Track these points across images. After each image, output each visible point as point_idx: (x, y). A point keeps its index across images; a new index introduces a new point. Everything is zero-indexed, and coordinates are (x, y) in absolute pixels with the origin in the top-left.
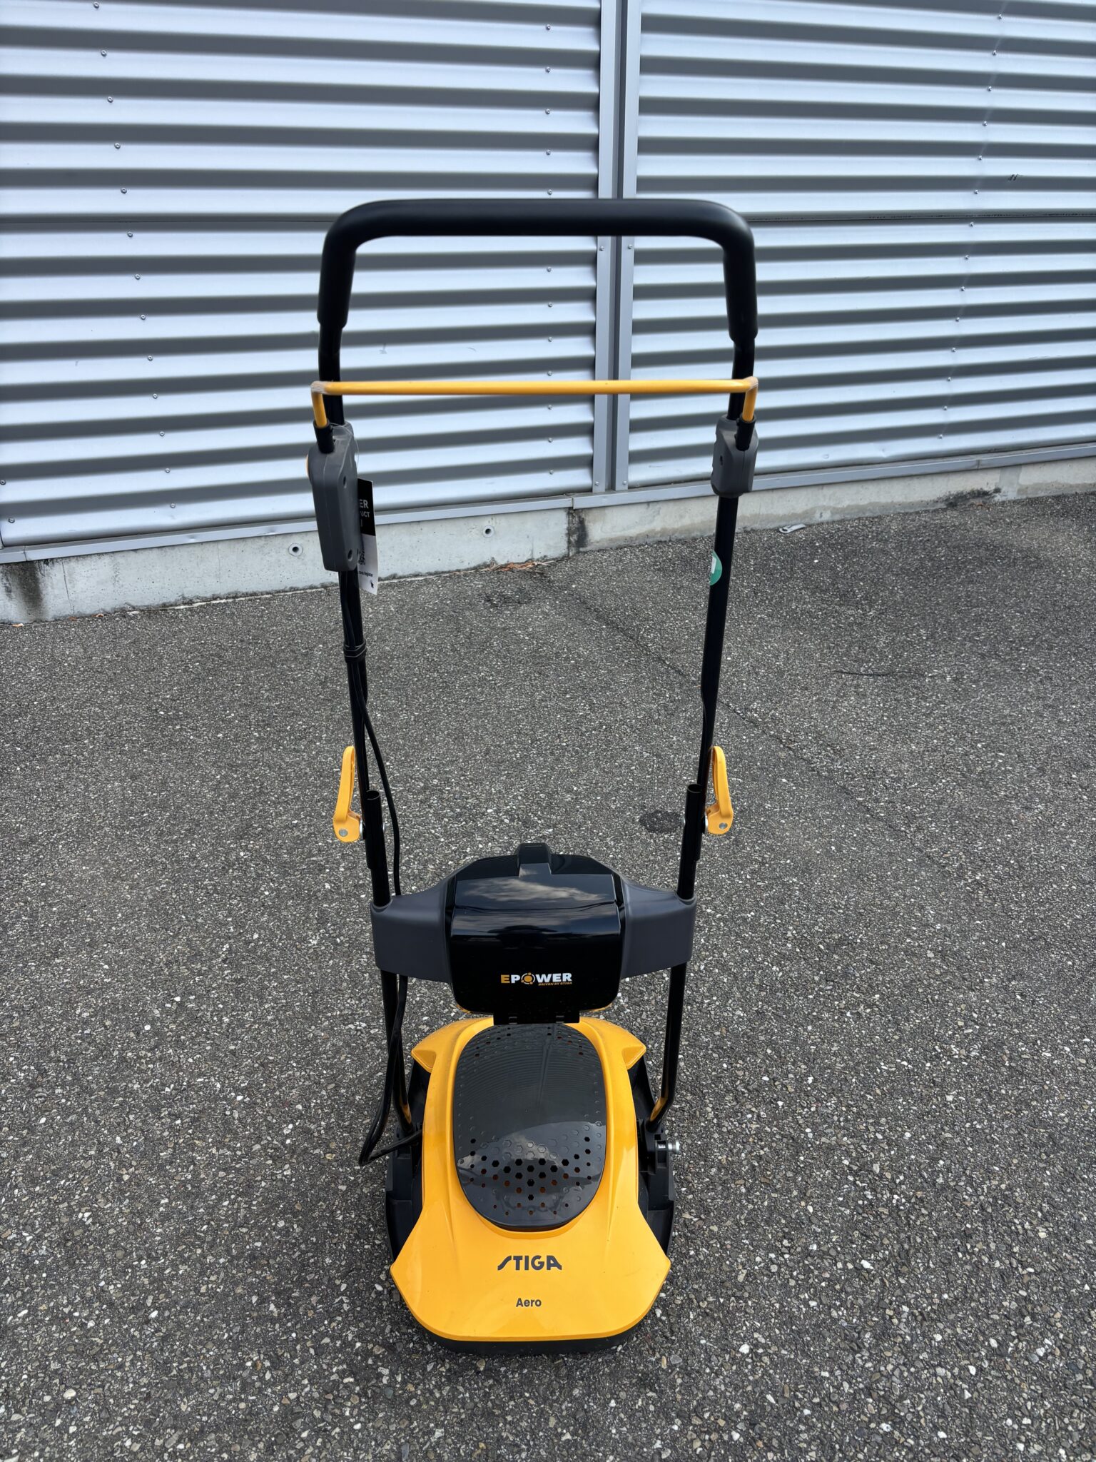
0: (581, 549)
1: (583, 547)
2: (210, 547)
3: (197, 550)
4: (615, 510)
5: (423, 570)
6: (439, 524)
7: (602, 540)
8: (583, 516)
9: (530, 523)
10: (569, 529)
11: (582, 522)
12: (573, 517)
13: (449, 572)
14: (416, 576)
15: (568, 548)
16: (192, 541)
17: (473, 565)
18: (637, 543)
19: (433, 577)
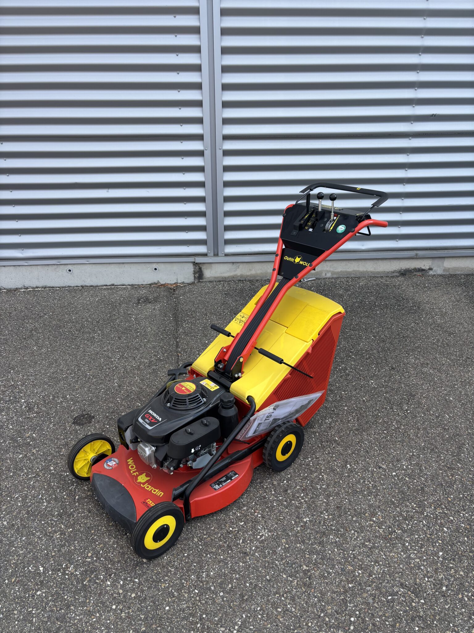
0: (201, 280)
2: (34, 267)
3: (29, 268)
4: (216, 265)
5: (127, 284)
6: (132, 265)
7: (211, 277)
8: (201, 266)
9: (175, 267)
10: (194, 271)
11: (200, 269)
12: (196, 266)
13: (138, 285)
14: (123, 285)
15: (194, 279)
16: (26, 264)
17: (149, 283)
18: (228, 280)
19: (129, 287)
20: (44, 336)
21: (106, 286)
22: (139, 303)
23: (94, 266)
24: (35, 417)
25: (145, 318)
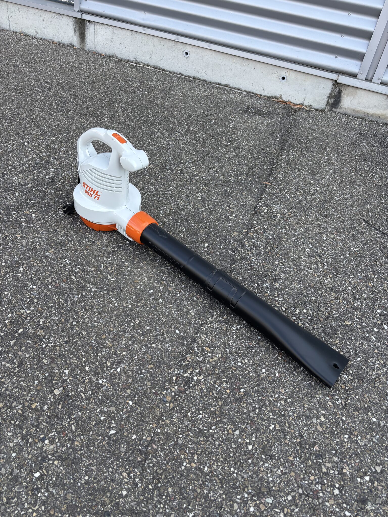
0: (334, 109)
1: (335, 108)
2: (151, 38)
3: (145, 37)
4: (364, 92)
5: (243, 89)
7: (349, 108)
8: (342, 89)
9: (309, 82)
10: (330, 94)
11: (340, 92)
12: (336, 87)
13: (256, 94)
14: (239, 90)
15: (326, 105)
16: (143, 32)
17: (269, 95)
18: (371, 119)
19: (245, 93)
20: (124, 111)
21: (220, 84)
22: (247, 111)
23: (214, 54)
24: (51, 194)
25: (246, 129)
